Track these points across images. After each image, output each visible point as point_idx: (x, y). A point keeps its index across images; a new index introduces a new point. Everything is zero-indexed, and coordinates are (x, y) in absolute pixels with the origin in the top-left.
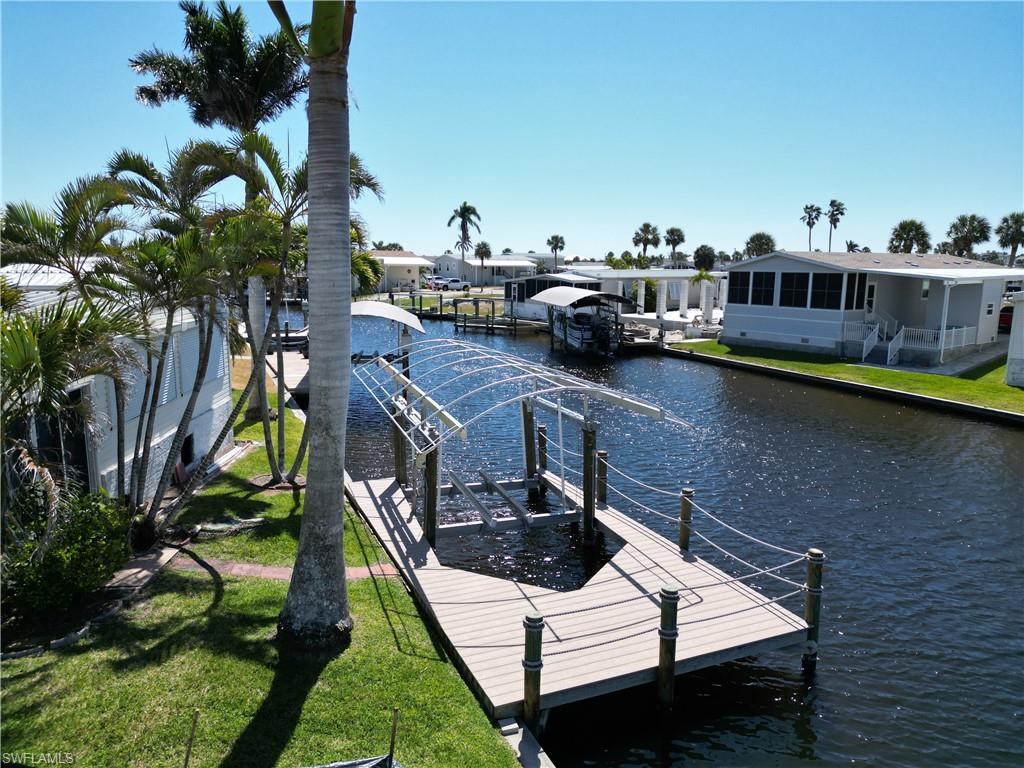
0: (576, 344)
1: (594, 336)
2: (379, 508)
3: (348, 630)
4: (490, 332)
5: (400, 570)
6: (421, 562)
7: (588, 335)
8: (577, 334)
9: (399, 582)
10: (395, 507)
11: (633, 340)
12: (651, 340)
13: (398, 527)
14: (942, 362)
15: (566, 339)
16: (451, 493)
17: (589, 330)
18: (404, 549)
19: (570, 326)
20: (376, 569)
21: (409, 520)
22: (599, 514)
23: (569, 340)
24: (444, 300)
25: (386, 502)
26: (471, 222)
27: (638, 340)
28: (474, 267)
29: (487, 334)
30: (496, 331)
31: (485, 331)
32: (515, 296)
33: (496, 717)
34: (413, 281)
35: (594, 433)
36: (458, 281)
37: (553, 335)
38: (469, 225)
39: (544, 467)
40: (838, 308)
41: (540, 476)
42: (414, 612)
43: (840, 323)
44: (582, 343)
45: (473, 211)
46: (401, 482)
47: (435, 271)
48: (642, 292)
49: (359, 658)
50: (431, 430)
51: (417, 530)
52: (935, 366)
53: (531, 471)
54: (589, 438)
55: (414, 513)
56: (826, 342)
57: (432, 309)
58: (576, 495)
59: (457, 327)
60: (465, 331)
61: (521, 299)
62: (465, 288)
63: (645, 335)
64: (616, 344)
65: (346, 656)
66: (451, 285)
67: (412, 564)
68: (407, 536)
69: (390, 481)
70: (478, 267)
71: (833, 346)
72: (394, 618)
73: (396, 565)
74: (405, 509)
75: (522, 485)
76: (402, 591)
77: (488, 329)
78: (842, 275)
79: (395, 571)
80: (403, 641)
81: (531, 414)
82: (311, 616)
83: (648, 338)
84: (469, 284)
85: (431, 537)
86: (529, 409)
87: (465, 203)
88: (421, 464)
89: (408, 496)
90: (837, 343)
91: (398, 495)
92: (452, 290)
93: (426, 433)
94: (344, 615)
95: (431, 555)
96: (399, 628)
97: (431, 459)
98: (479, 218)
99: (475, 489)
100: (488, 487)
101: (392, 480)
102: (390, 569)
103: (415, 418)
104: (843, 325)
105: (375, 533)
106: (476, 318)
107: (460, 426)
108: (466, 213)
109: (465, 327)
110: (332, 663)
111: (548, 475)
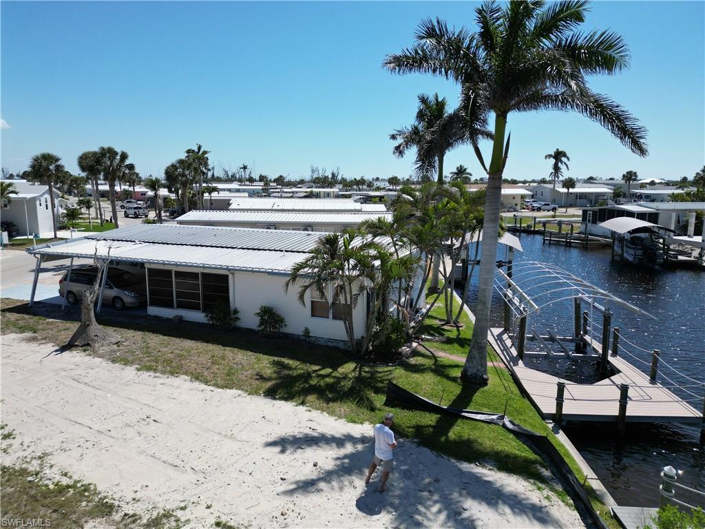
0: (630, 259)
1: (644, 254)
2: (496, 340)
3: (487, 379)
4: (568, 245)
5: (507, 366)
6: (516, 364)
7: (639, 252)
8: (632, 252)
9: (506, 370)
10: (504, 341)
11: (677, 258)
12: (692, 259)
13: (505, 349)
15: (623, 253)
16: (532, 339)
17: (640, 249)
18: (508, 359)
19: (626, 245)
20: (496, 364)
21: (511, 348)
22: (610, 359)
23: (625, 255)
24: (537, 220)
25: (499, 338)
26: (562, 162)
27: (681, 258)
28: (562, 193)
29: (566, 246)
30: (573, 244)
31: (564, 243)
32: (589, 220)
33: (544, 417)
34: (516, 205)
35: (610, 317)
36: (549, 205)
37: (613, 250)
38: (560, 164)
39: (586, 332)
41: (582, 337)
42: (512, 381)
44: (635, 258)
45: (564, 154)
46: (506, 330)
47: (533, 196)
48: (693, 221)
49: (491, 390)
50: (524, 308)
51: (514, 352)
53: (577, 333)
54: (607, 320)
55: (513, 345)
57: (528, 226)
58: (598, 346)
59: (544, 240)
60: (550, 244)
61: (594, 222)
62: (554, 210)
63: (689, 255)
64: (662, 261)
65: (486, 388)
66: (543, 208)
67: (512, 365)
68: (510, 354)
69: (501, 330)
70: (565, 193)
72: (504, 381)
73: (505, 364)
74: (509, 343)
75: (571, 341)
76: (507, 373)
77: (567, 242)
79: (504, 366)
80: (508, 389)
81: (579, 304)
82: (474, 371)
83: (690, 257)
84: (557, 206)
85: (521, 355)
86: (578, 302)
87: (557, 149)
88: (518, 322)
89: (510, 337)
91: (505, 336)
92: (544, 210)
93: (522, 309)
94: (486, 374)
95: (520, 362)
96: (506, 385)
97: (523, 320)
98: (568, 159)
99: (545, 339)
100: (552, 339)
101: (502, 329)
102: (502, 365)
103: (516, 301)
105: (495, 350)
106: (559, 234)
107: (537, 307)
108: (559, 156)
109: (550, 240)
110: (481, 389)
111: (587, 338)
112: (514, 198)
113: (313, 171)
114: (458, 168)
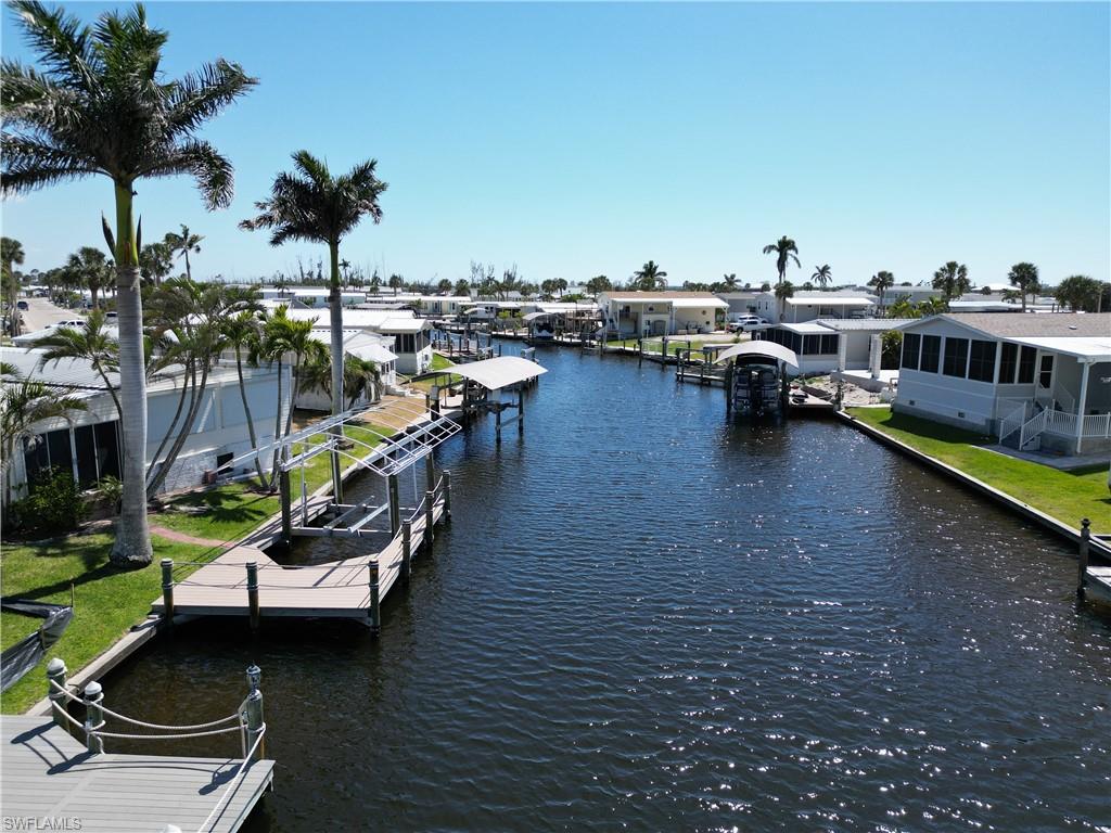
3: (140, 562)
14: (1079, 451)
26: (791, 257)
30: (712, 382)
31: (700, 381)
33: (154, 610)
34: (708, 323)
38: (786, 260)
40: (991, 380)
43: (992, 397)
44: (736, 401)
45: (792, 245)
47: (754, 310)
52: (1071, 456)
56: (977, 418)
59: (678, 376)
60: (683, 381)
63: (826, 396)
71: (984, 423)
78: (995, 344)
82: (118, 550)
87: (785, 237)
90: (987, 420)
94: (138, 553)
104: (995, 400)
108: (785, 246)
109: (683, 376)
110: (118, 575)
112: (704, 312)
113: (475, 270)
114: (645, 267)
